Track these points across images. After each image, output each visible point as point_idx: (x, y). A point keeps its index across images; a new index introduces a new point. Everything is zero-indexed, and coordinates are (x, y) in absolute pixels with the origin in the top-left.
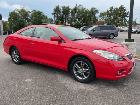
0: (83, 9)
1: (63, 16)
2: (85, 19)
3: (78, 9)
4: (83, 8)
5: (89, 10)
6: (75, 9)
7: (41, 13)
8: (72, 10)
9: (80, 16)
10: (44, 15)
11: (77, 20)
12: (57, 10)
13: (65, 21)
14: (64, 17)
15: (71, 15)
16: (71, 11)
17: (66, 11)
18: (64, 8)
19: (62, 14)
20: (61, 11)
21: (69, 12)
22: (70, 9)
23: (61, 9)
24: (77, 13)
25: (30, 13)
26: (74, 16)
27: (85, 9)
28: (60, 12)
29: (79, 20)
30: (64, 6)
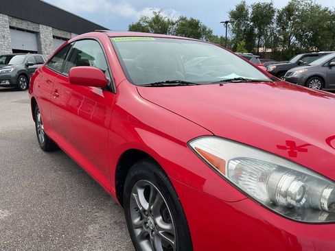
0: (312, 8)
1: (252, 29)
2: (315, 35)
3: (297, 10)
4: (313, 4)
5: (330, 12)
6: (289, 10)
7: (198, 23)
8: (278, 11)
9: (301, 28)
10: (204, 29)
11: (293, 39)
12: (239, 14)
13: (257, 42)
14: (256, 31)
15: (275, 25)
16: (276, 14)
17: (262, 15)
18: (257, 7)
19: (252, 24)
20: (249, 16)
21: (271, 17)
22: (273, 11)
23: (250, 11)
24: (294, 19)
25: (173, 24)
26: (284, 29)
27: (318, 7)
28: (247, 20)
29: (299, 37)
30: (259, 4)
